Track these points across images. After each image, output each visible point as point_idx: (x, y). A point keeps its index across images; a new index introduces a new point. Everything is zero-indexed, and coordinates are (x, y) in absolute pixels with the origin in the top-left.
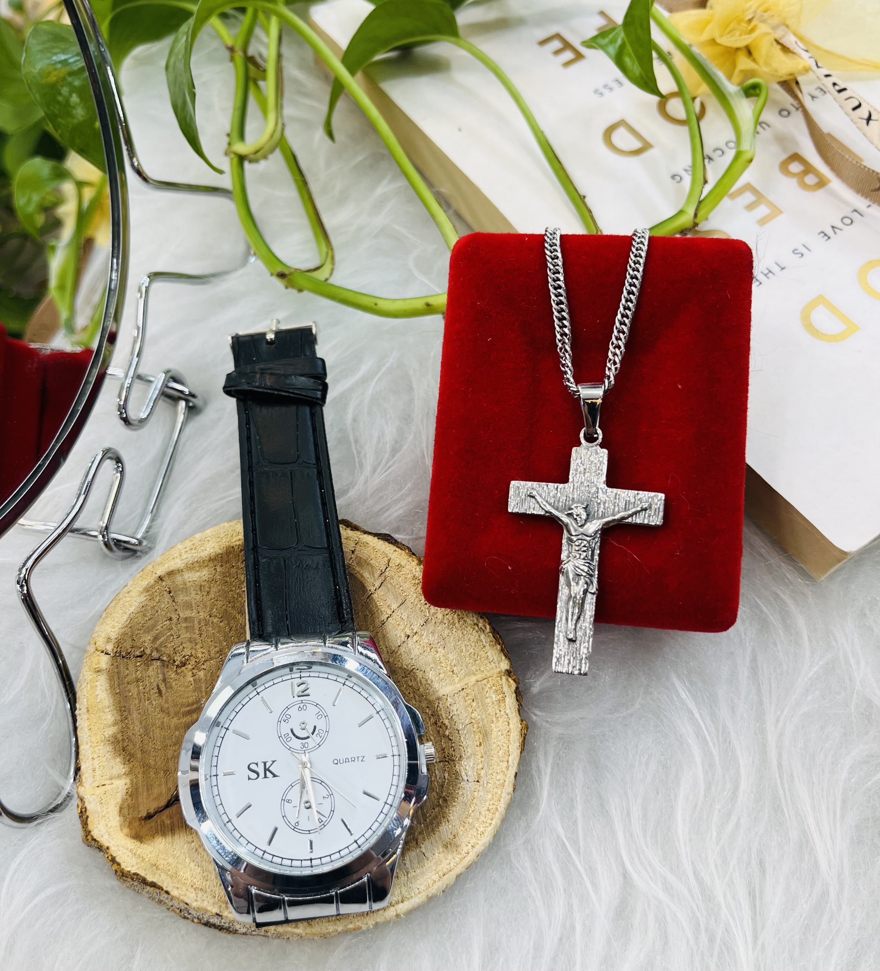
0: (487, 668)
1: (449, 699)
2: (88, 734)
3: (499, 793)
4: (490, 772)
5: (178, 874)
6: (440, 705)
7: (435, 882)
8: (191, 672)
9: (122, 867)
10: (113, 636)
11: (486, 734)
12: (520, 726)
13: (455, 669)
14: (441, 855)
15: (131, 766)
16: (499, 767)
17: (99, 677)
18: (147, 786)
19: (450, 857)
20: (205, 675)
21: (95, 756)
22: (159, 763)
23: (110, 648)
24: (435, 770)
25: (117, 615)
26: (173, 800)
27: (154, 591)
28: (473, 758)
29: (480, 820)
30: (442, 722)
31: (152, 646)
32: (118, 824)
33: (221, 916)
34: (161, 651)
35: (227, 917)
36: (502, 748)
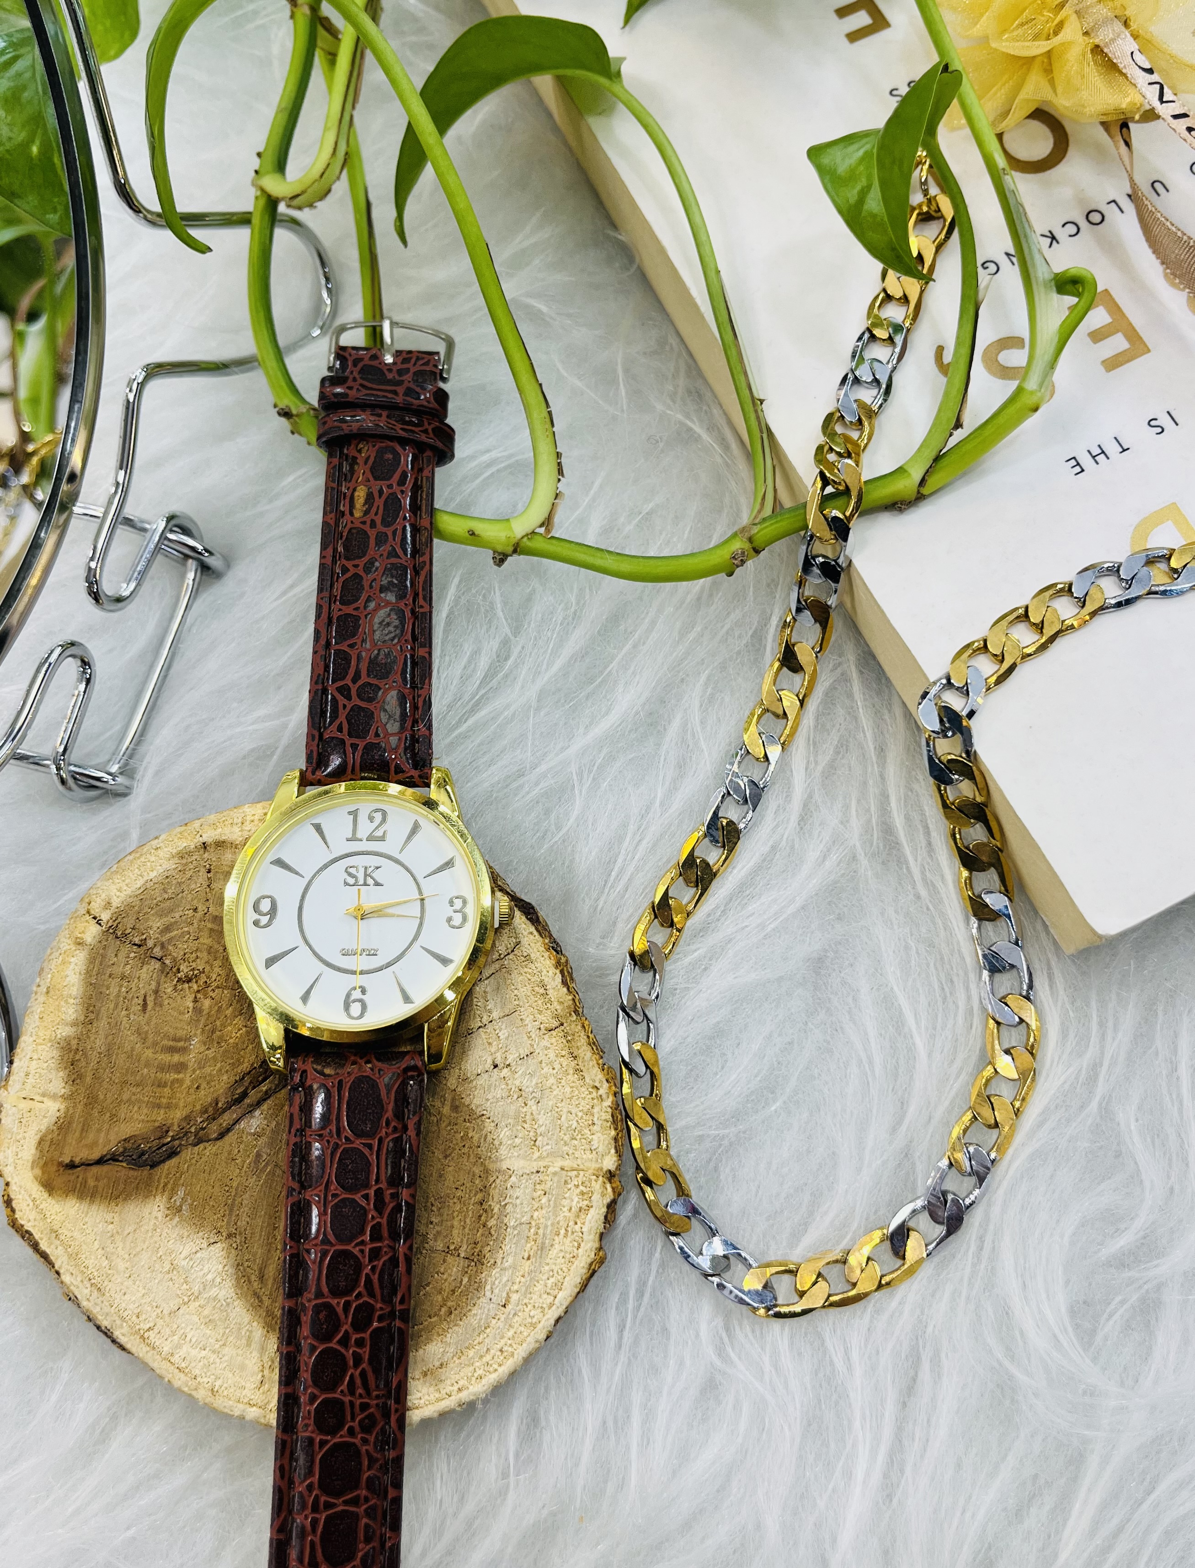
0: (584, 1156)
1: (513, 1179)
2: (37, 1024)
3: (525, 1334)
4: (525, 1301)
5: (79, 1256)
6: (498, 1181)
8: (193, 996)
9: (16, 1216)
10: (116, 902)
11: (541, 1248)
12: (593, 1255)
13: (540, 1139)
14: (414, 1383)
15: (74, 1089)
16: (541, 1301)
17: (78, 952)
18: (84, 1125)
19: (425, 1390)
20: (210, 1007)
21: (35, 1057)
22: (109, 1101)
23: (105, 916)
24: (453, 1266)
25: (131, 874)
26: (108, 1157)
27: (190, 860)
28: (510, 1271)
29: (484, 1360)
30: (490, 1205)
31: (157, 938)
32: (30, 1158)
34: (167, 949)
36: (556, 1275)
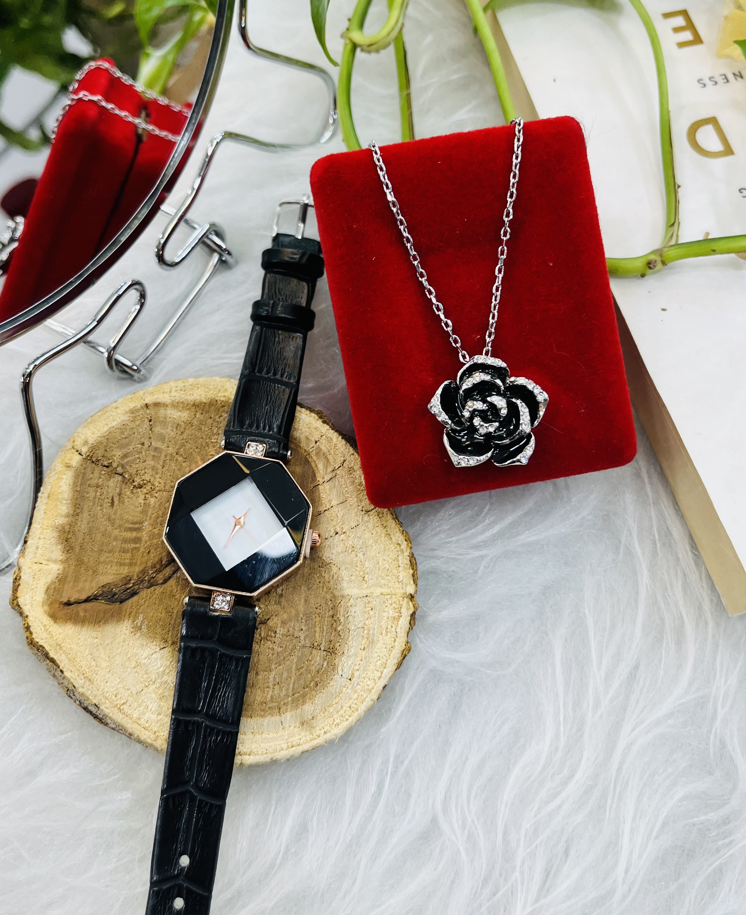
0: (395, 586)
1: (352, 600)
2: (43, 516)
3: (365, 696)
4: (364, 675)
5: (76, 660)
6: (342, 603)
7: (282, 749)
8: (144, 496)
9: (33, 637)
10: (91, 441)
11: (372, 643)
12: (404, 646)
13: (366, 576)
14: (296, 730)
15: (68, 556)
16: (373, 675)
17: (67, 471)
18: (75, 578)
19: (303, 734)
20: (155, 502)
21: (42, 537)
22: (91, 563)
23: (84, 450)
24: (317, 656)
25: (100, 424)
26: (92, 597)
27: (138, 414)
28: (353, 658)
29: (340, 713)
30: (338, 618)
31: (119, 462)
32: (41, 600)
33: (99, 708)
34: (126, 468)
35: (102, 710)
36: (381, 659)
